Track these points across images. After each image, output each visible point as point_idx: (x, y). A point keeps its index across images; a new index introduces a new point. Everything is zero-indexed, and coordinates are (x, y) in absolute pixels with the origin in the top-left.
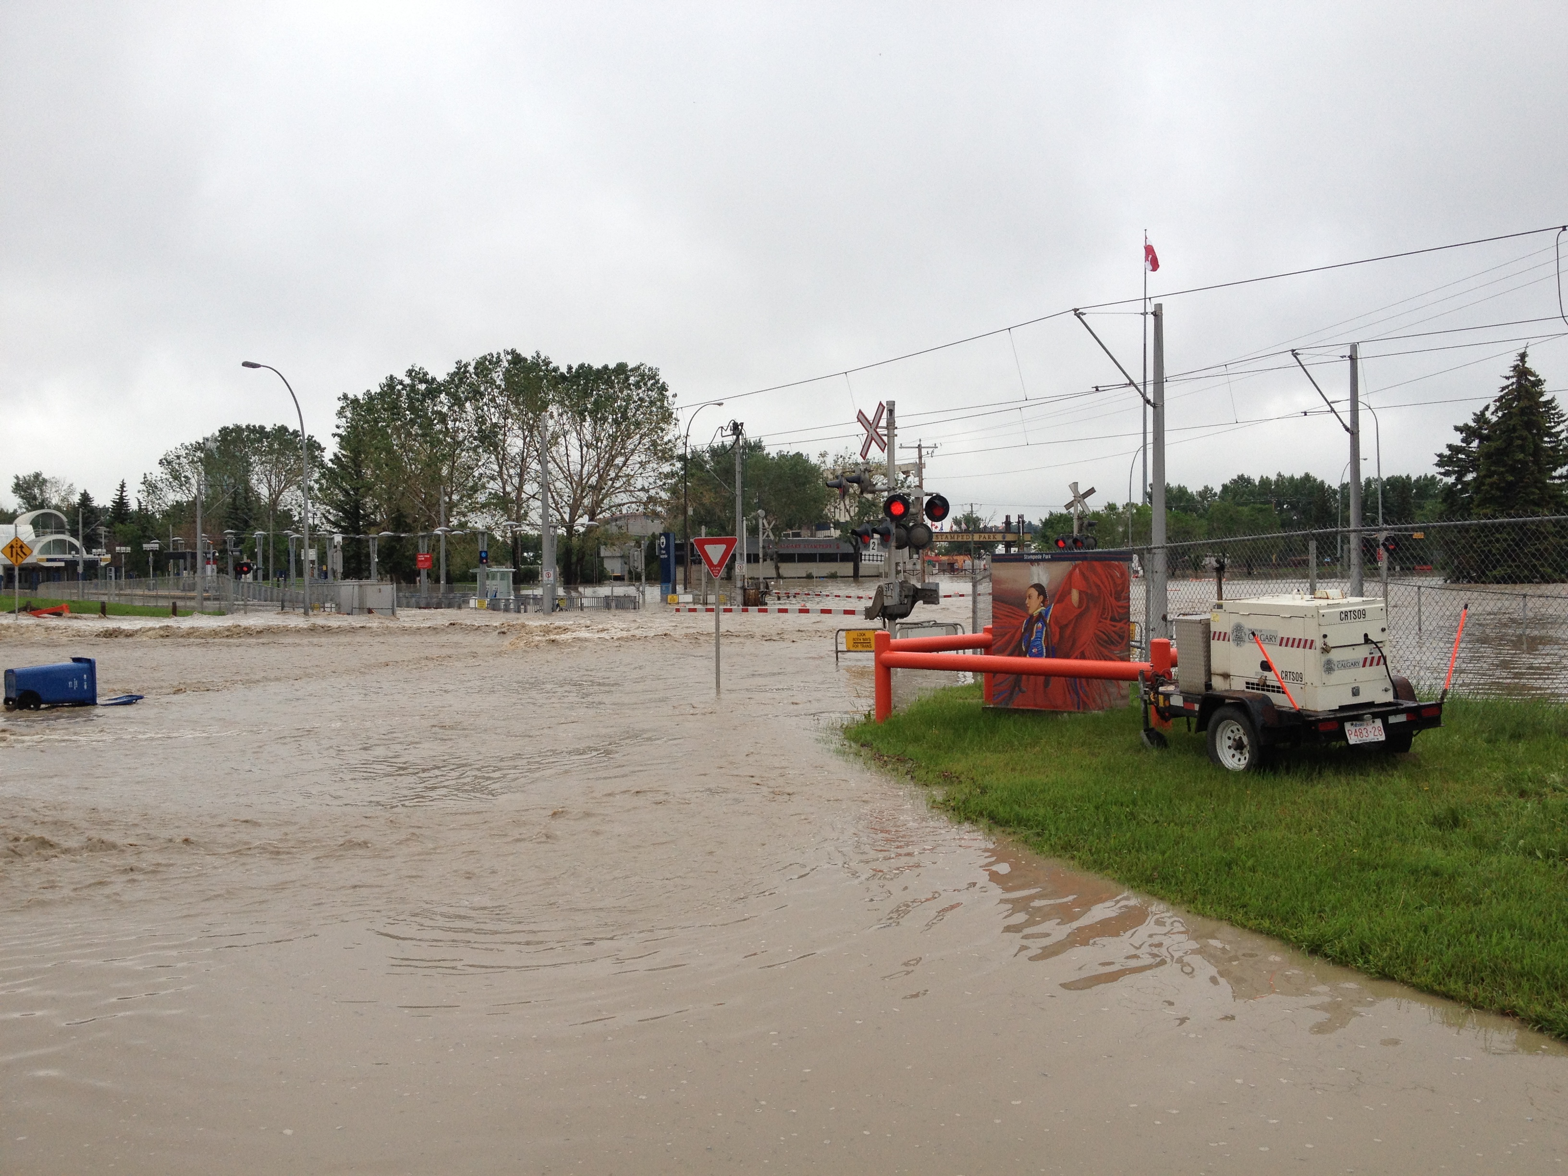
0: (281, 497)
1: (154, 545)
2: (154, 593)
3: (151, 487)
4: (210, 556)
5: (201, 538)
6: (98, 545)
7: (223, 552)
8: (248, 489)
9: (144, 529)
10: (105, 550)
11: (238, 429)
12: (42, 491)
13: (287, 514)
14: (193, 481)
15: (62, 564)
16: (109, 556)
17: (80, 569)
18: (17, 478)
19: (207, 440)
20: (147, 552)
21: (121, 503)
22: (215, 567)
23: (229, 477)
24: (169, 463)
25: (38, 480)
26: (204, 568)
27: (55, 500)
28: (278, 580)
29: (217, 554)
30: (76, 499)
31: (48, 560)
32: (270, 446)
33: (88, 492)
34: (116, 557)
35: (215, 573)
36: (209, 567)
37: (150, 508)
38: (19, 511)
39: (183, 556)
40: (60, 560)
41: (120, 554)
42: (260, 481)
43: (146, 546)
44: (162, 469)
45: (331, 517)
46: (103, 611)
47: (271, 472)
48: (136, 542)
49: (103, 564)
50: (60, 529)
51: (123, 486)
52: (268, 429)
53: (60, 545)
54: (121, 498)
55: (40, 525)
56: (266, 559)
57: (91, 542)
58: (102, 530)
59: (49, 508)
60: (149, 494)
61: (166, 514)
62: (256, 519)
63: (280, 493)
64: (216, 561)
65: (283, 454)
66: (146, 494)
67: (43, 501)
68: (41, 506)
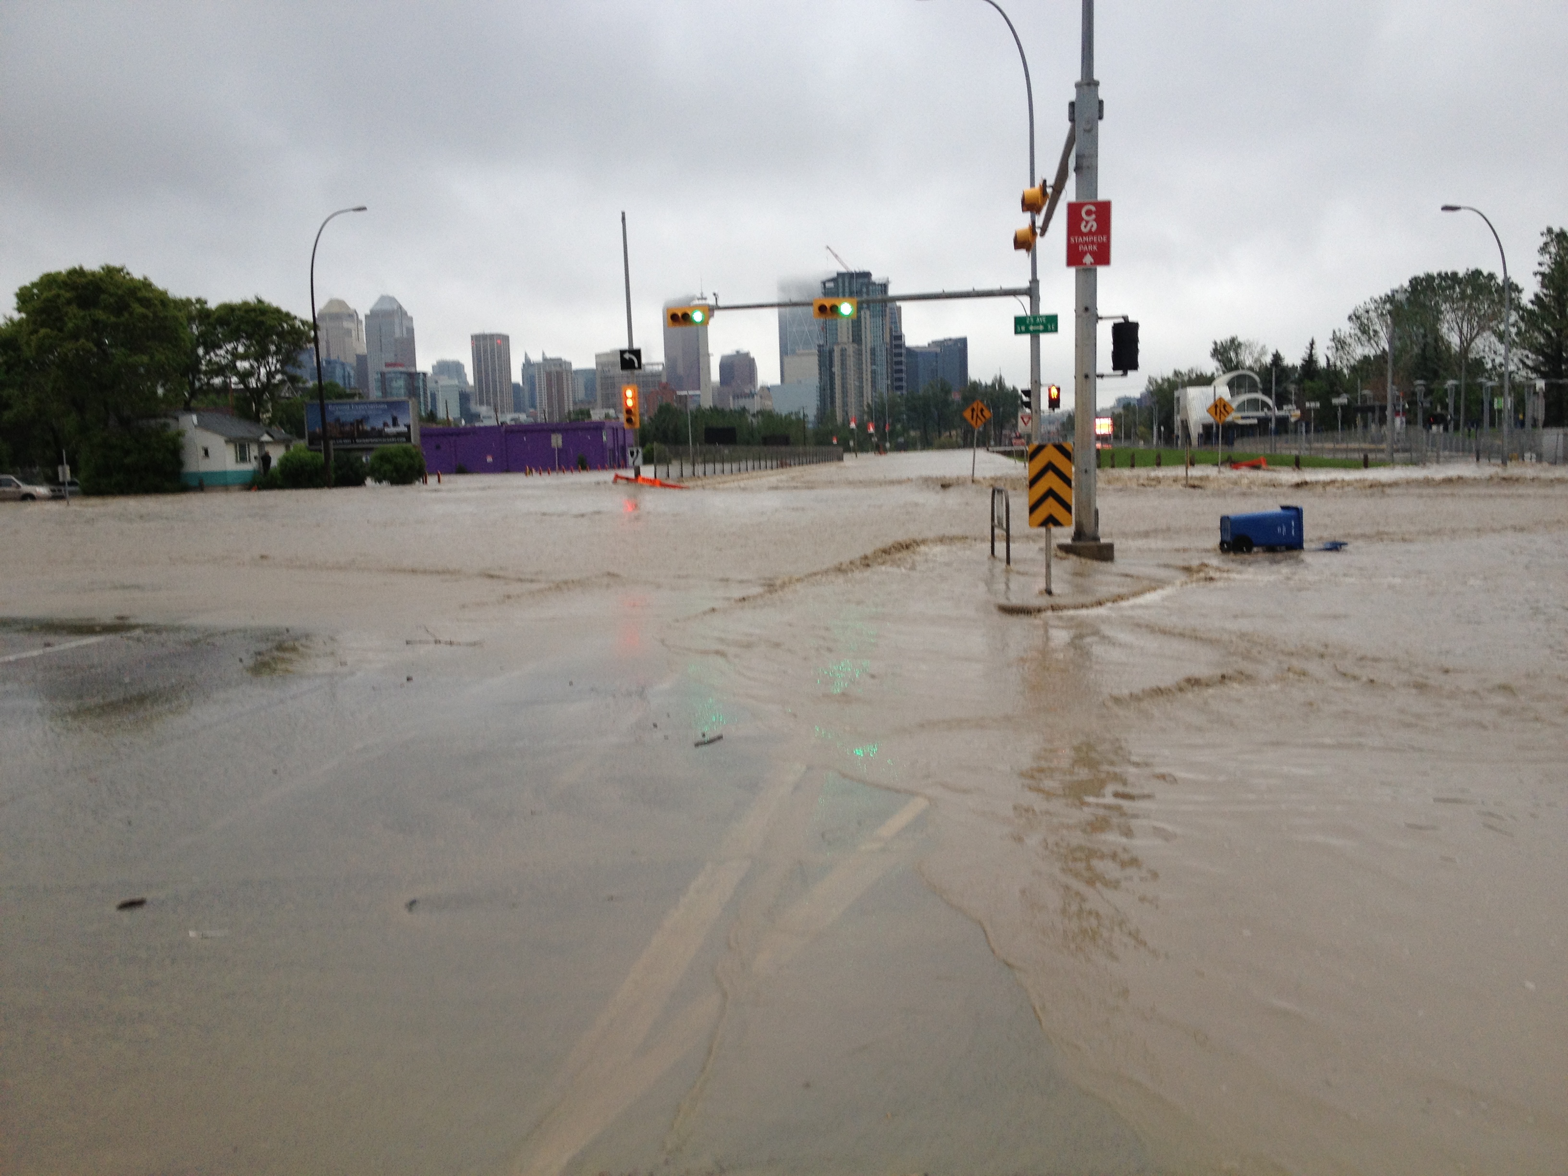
0: (1473, 344)
1: (1343, 400)
2: (1344, 446)
3: (1340, 343)
4: (1401, 408)
5: (1391, 390)
6: (1289, 402)
7: (1412, 403)
8: (1438, 338)
9: (1332, 385)
10: (1295, 407)
11: (1429, 278)
12: (1237, 354)
13: (1479, 363)
14: (1382, 334)
15: (1255, 421)
16: (1298, 413)
17: (1273, 425)
18: (1215, 343)
19: (1397, 291)
20: (1336, 407)
21: (1310, 362)
22: (1404, 419)
23: (1418, 328)
24: (1358, 318)
25: (1234, 344)
26: (1393, 421)
27: (1248, 362)
28: (1470, 430)
29: (1407, 406)
30: (1268, 359)
31: (1243, 418)
32: (1463, 292)
33: (1280, 351)
34: (1305, 412)
35: (1404, 425)
36: (1398, 421)
37: (1338, 363)
38: (1216, 374)
39: (1372, 409)
40: (1253, 417)
41: (1310, 410)
42: (1451, 329)
43: (1335, 401)
44: (1351, 325)
45: (1530, 363)
46: (1297, 464)
47: (1463, 320)
48: (1325, 398)
49: (1293, 420)
50: (1253, 388)
51: (1312, 344)
52: (1461, 275)
53: (1254, 404)
54: (1311, 355)
55: (1235, 385)
56: (1457, 410)
57: (1281, 400)
58: (1292, 388)
59: (1243, 368)
60: (1337, 349)
61: (1353, 369)
62: (1446, 370)
63: (1472, 339)
64: (1405, 412)
65: (1477, 299)
66: (1334, 350)
67: (1238, 363)
68: (1236, 368)
